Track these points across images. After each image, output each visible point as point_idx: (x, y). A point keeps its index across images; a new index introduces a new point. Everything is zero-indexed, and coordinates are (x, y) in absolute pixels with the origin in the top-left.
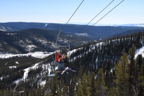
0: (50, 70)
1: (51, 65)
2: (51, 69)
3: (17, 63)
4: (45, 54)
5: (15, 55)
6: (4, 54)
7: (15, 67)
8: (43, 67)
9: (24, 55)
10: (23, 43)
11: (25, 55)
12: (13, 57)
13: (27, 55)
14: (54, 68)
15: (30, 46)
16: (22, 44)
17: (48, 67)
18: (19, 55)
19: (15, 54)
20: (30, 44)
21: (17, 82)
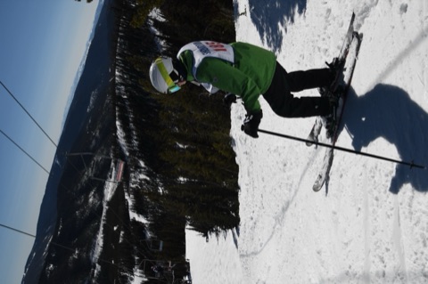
0: (142, 176)
1: (134, 172)
2: (140, 172)
3: (115, 228)
4: (111, 177)
5: (102, 229)
6: (94, 246)
7: (122, 233)
8: (134, 186)
9: (104, 214)
10: (82, 210)
11: (104, 211)
12: (104, 232)
13: (105, 207)
14: (141, 168)
15: (91, 200)
16: (82, 213)
17: (135, 177)
18: (102, 223)
19: (98, 229)
20: (87, 199)
21: (149, 235)
